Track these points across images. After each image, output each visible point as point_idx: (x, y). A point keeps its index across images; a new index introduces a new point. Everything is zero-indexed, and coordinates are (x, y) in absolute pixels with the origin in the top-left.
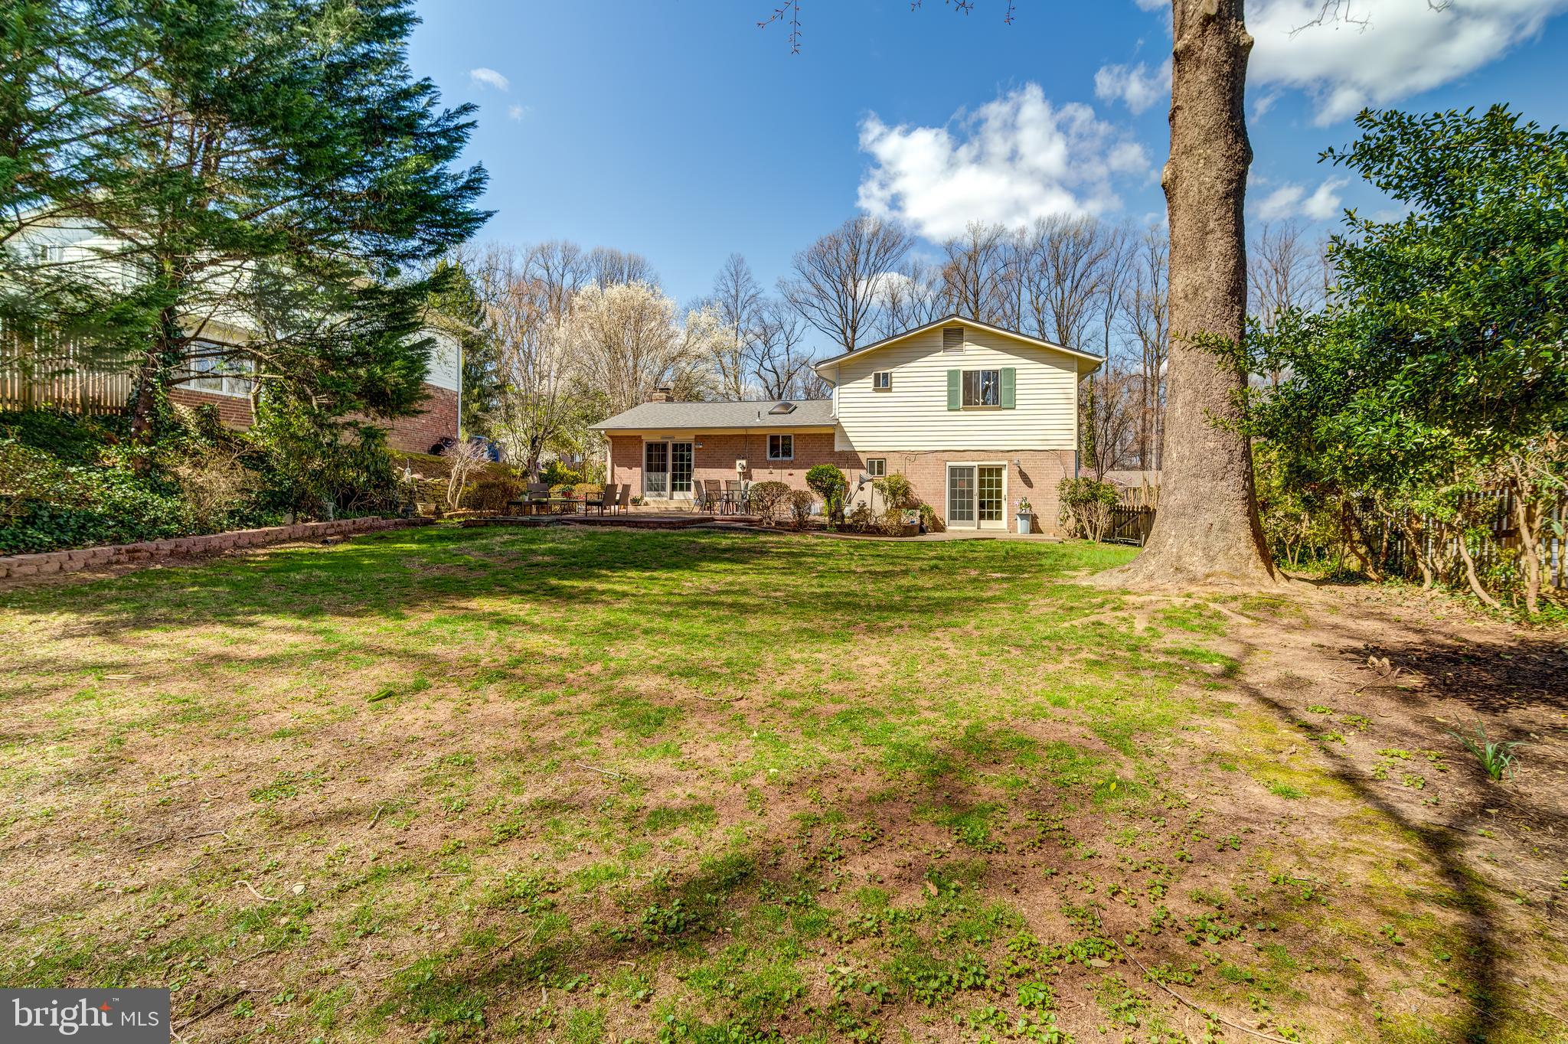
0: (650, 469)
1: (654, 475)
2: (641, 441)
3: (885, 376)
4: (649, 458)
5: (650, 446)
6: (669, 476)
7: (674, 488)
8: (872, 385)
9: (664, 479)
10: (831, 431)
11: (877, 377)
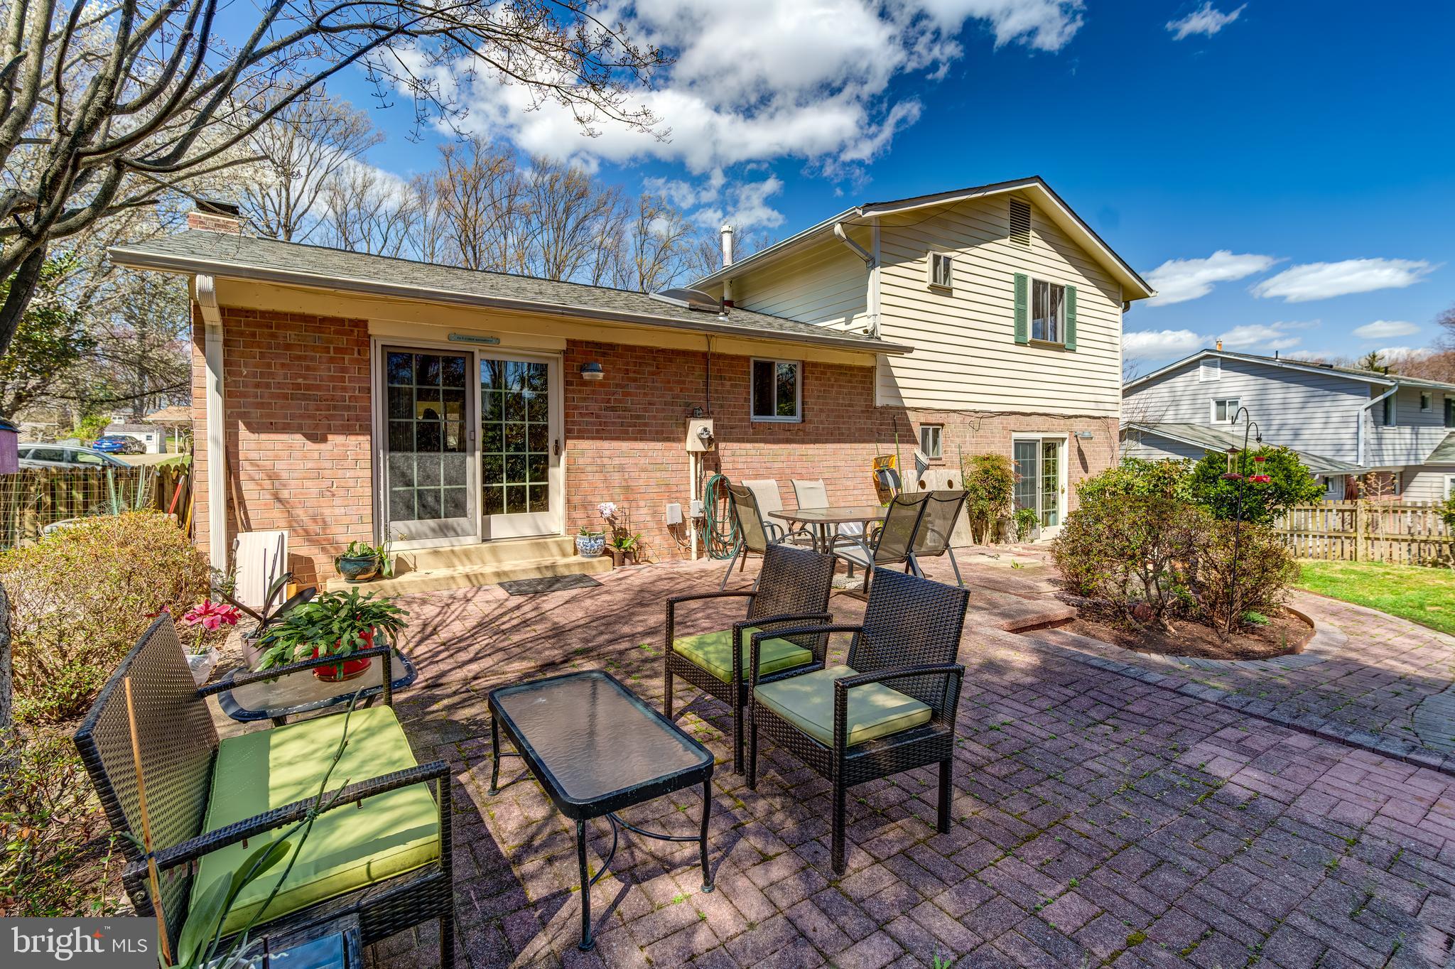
0: (397, 440)
1: (414, 463)
2: (364, 341)
3: (948, 260)
4: (396, 403)
5: (397, 359)
6: (474, 464)
7: (492, 505)
8: (928, 277)
9: (458, 477)
10: (867, 362)
11: (936, 259)
